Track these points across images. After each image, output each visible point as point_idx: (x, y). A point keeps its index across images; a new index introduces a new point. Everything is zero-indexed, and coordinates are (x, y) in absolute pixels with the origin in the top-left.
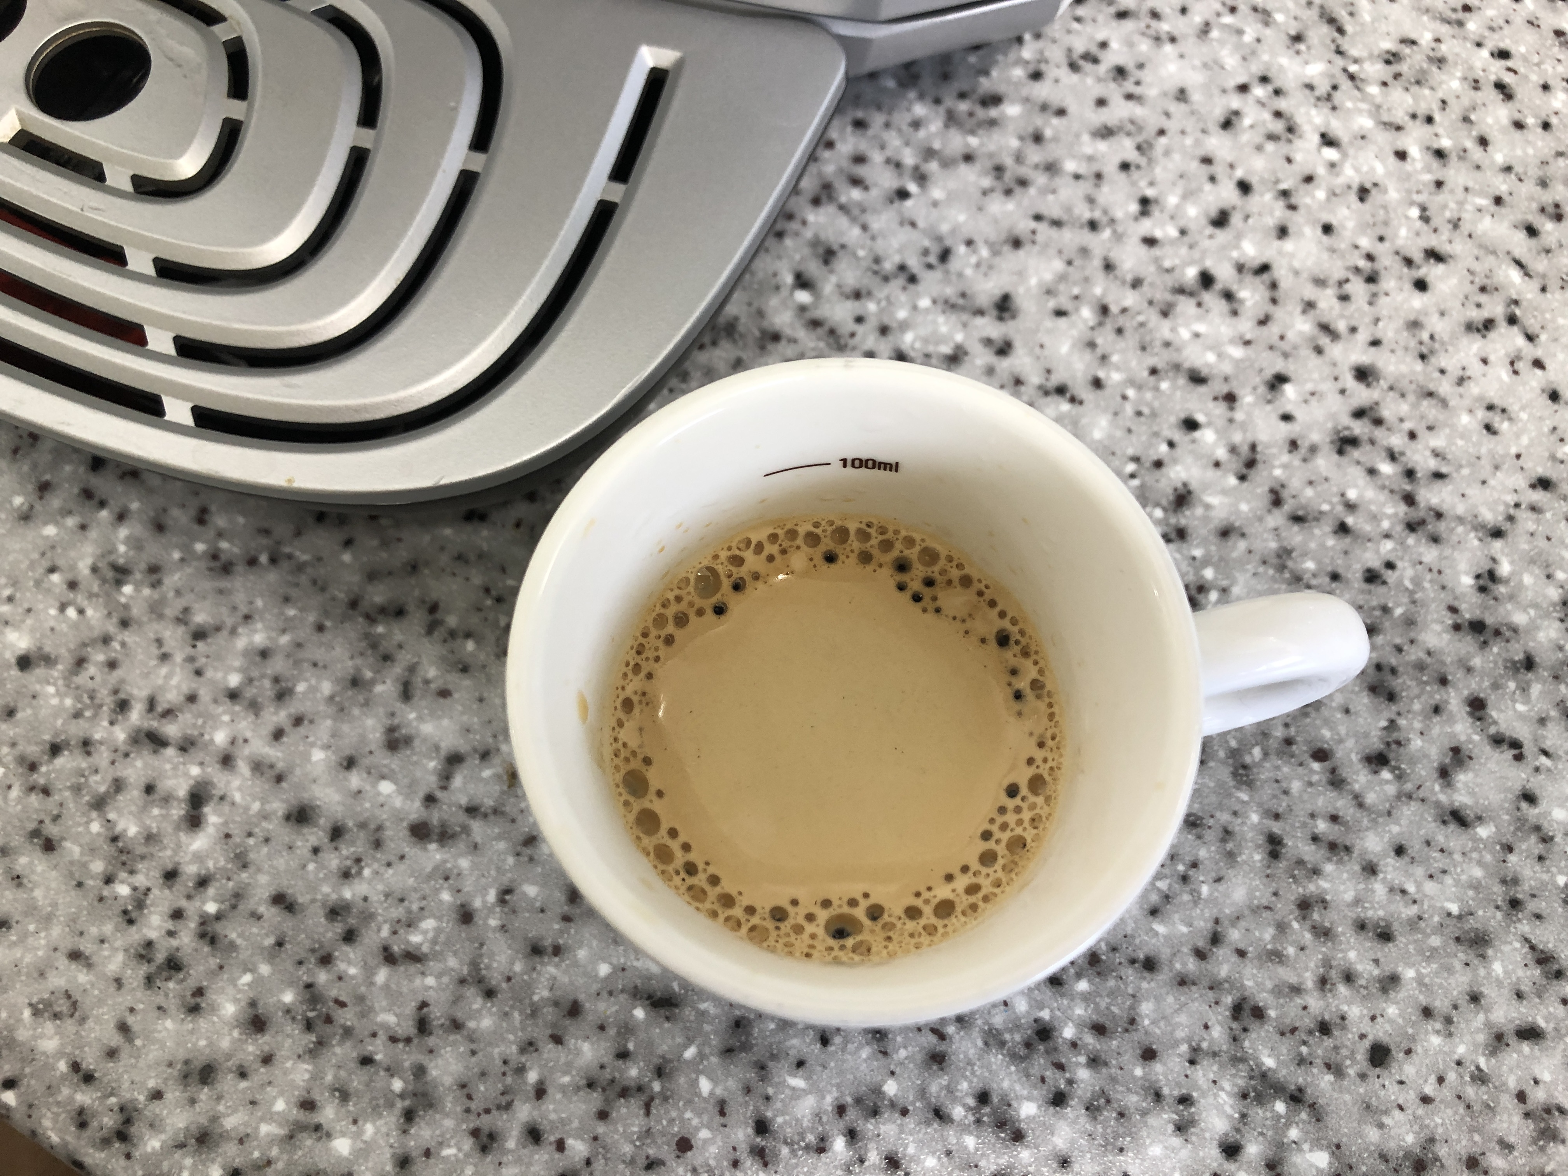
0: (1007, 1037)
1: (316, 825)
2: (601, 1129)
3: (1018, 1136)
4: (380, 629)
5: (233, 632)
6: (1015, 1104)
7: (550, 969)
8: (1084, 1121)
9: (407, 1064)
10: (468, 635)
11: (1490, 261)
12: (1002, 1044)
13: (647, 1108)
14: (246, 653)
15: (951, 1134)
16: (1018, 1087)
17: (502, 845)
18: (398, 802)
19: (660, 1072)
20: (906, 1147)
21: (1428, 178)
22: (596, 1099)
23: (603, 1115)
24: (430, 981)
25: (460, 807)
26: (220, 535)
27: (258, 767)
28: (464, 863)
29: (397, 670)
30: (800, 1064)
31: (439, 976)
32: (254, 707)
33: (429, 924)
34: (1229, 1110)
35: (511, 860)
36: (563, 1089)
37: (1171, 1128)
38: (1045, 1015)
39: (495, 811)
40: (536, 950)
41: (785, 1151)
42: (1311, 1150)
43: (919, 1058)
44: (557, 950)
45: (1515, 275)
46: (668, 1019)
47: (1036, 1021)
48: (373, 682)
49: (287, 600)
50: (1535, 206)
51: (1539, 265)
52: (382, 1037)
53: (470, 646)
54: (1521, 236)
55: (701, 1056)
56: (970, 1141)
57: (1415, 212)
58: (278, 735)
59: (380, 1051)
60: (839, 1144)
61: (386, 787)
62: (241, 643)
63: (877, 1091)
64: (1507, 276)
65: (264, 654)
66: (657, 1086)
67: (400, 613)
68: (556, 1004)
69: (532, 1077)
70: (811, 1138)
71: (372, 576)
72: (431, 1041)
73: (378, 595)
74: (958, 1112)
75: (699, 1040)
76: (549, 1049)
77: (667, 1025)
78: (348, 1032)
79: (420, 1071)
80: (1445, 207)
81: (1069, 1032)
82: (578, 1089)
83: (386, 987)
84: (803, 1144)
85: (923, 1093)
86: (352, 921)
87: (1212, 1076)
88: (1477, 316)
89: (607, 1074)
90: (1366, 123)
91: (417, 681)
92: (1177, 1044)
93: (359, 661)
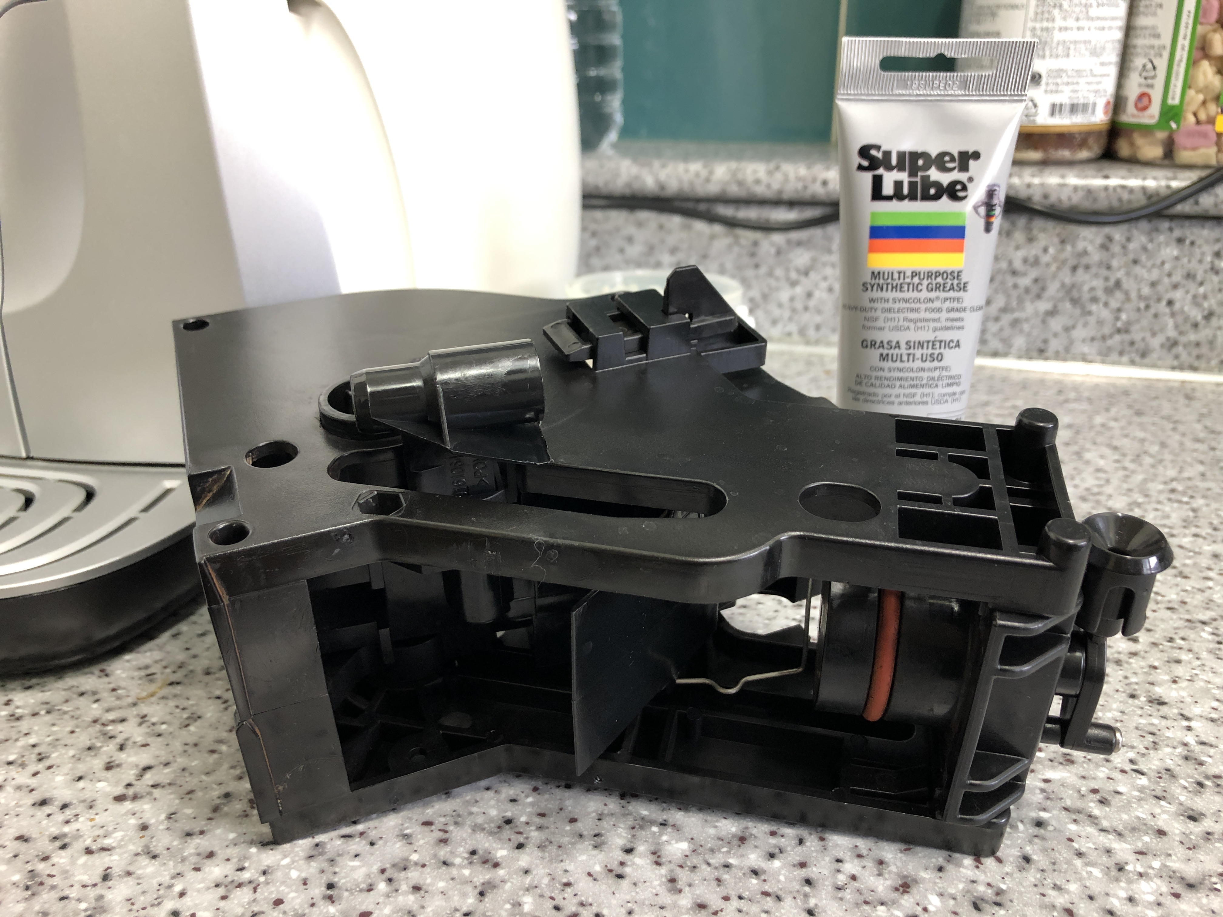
0: (486, 826)
1: (52, 805)
2: (222, 904)
3: (496, 865)
4: (110, 728)
5: (17, 740)
6: (493, 852)
7: (197, 841)
8: (538, 853)
9: (92, 895)
10: (163, 723)
12: (483, 829)
13: (255, 890)
14: (24, 747)
15: (454, 872)
16: (494, 845)
17: (172, 796)
18: (108, 789)
19: (264, 873)
20: (426, 879)
22: (221, 891)
23: (224, 898)
24: (115, 857)
25: (148, 786)
26: (17, 707)
27: (19, 788)
28: (146, 807)
29: (119, 740)
30: (356, 856)
31: (120, 855)
32: (23, 765)
33: (118, 835)
34: (625, 835)
35: (177, 801)
36: (198, 891)
37: (591, 847)
38: (509, 814)
39: (170, 784)
40: (189, 834)
41: (346, 894)
42: (677, 842)
43: (432, 842)
44: (202, 832)
46: (272, 850)
47: (503, 817)
48: (101, 747)
49: (53, 725)
52: (77, 887)
53: (164, 727)
55: (293, 862)
56: (466, 872)
58: (35, 774)
59: (73, 893)
60: (382, 886)
61: (101, 785)
62: (20, 744)
63: (407, 859)
65: (34, 746)
66: (262, 879)
67: (123, 720)
68: (199, 854)
69: (178, 888)
70: (363, 886)
71: (108, 710)
72: (110, 883)
73: (111, 716)
74: (458, 861)
75: (292, 855)
76: (191, 876)
77: (271, 852)
78: (53, 887)
79: (100, 897)
81: (523, 819)
82: (208, 888)
83: (85, 864)
84: (358, 889)
85: (435, 856)
86: (66, 840)
87: (612, 823)
89: (230, 879)
91: (130, 743)
92: (589, 814)
93: (94, 741)
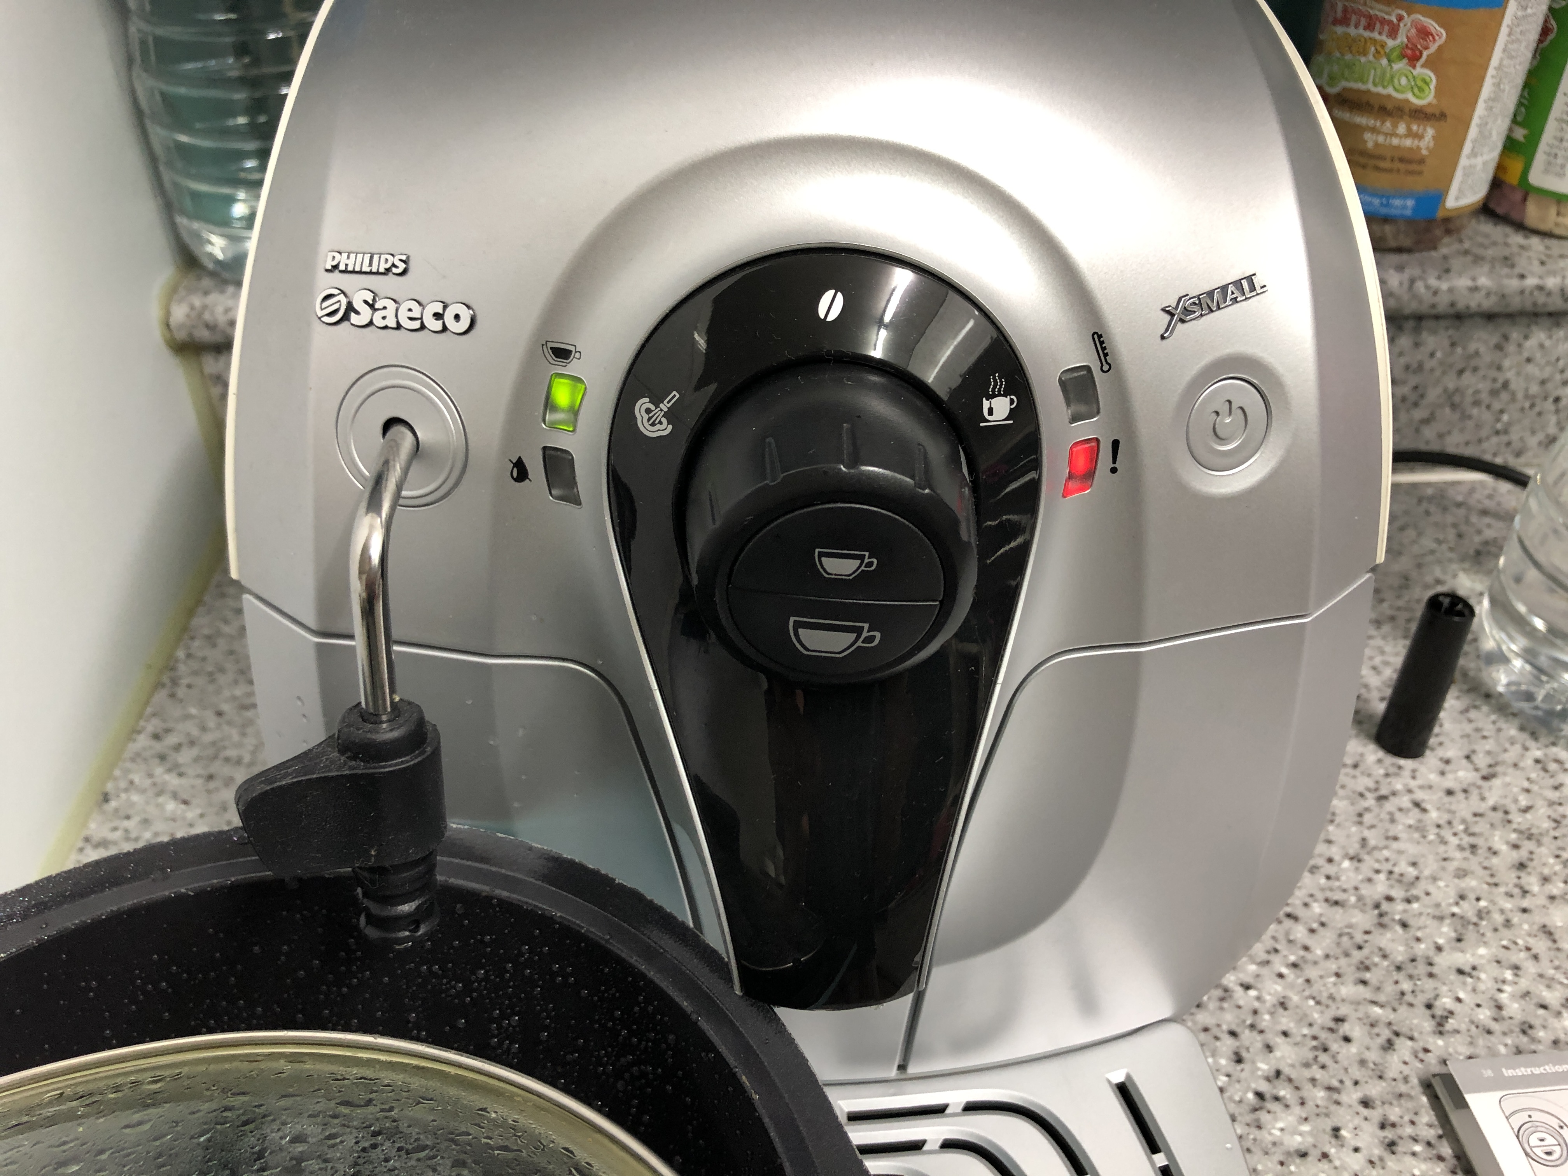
11: (1362, 1009)
21: (1300, 981)
45: (1377, 1010)
50: (1353, 968)
51: (1382, 998)
54: (1361, 988)
57: (1311, 1003)
64: (1375, 1012)
80: (1320, 992)
88: (1381, 1040)
90: (1253, 968)
